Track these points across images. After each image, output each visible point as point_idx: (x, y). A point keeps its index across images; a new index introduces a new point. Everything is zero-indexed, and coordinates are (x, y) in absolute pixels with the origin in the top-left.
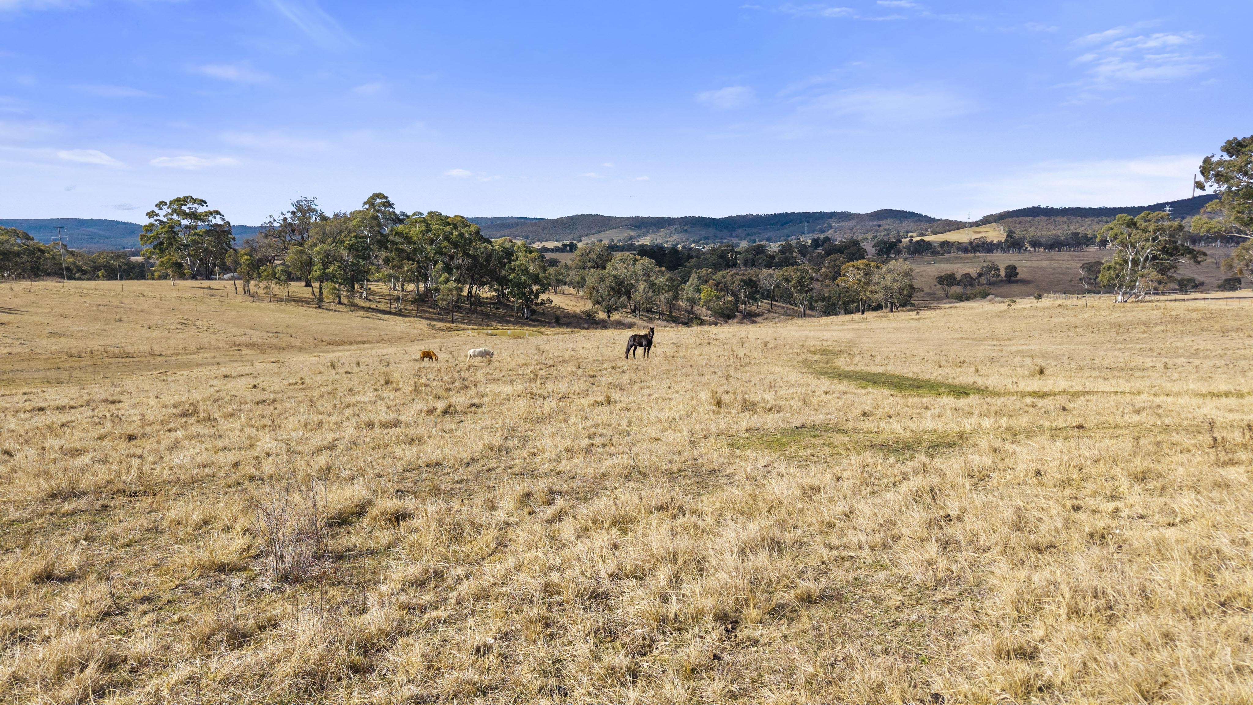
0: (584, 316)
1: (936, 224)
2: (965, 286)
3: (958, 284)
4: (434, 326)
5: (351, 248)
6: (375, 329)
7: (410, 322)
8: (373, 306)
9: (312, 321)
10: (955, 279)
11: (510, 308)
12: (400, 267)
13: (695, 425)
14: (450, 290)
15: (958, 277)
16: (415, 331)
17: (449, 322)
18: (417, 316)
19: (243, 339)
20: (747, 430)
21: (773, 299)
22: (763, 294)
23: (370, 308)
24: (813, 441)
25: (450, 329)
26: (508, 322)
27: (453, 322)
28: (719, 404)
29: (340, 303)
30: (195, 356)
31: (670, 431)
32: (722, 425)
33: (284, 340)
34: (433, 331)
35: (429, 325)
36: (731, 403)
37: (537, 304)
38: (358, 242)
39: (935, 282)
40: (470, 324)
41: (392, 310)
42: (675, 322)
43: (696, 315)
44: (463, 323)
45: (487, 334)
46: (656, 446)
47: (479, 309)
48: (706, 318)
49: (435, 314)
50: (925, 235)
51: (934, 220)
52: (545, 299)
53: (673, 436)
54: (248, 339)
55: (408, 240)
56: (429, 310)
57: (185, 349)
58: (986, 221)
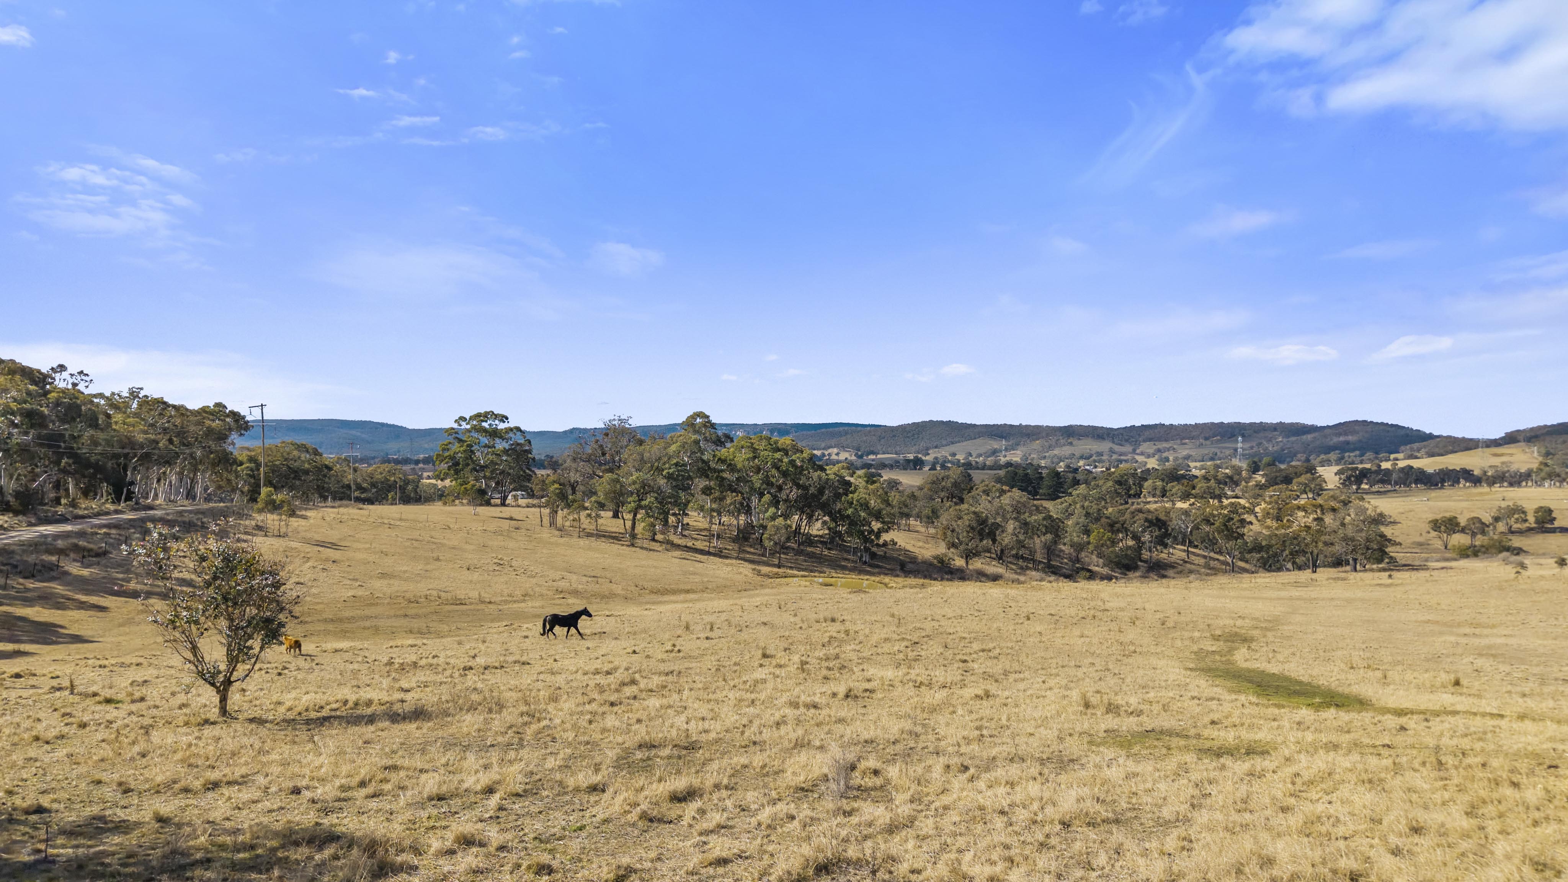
0: (935, 562)
1: (1432, 443)
2: (1474, 535)
3: (1463, 531)
4: (759, 571)
5: (669, 477)
6: (694, 574)
7: (732, 565)
8: (690, 544)
9: (629, 563)
10: (1458, 524)
11: (847, 550)
12: (722, 499)
13: (1063, 723)
14: (778, 529)
15: (1463, 521)
16: (739, 577)
17: (774, 566)
18: (737, 558)
19: (563, 584)
20: (1105, 731)
21: (1191, 544)
22: (1175, 538)
23: (686, 546)
24: (1156, 743)
25: (777, 576)
26: (844, 568)
27: (779, 567)
28: (1087, 705)
29: (654, 540)
30: (523, 605)
31: (1042, 728)
32: (1086, 726)
33: (605, 587)
34: (759, 578)
35: (754, 569)
36: (1098, 705)
37: (878, 545)
38: (678, 471)
39: (1427, 527)
40: (799, 569)
41: (711, 550)
42: (1054, 573)
43: (1083, 564)
44: (791, 568)
45: (821, 584)
46: (1031, 739)
47: (809, 549)
48: (1097, 569)
49: (759, 555)
50: (1416, 458)
51: (1431, 437)
52: (888, 539)
53: (1045, 732)
54: (568, 584)
55: (732, 468)
56: (752, 550)
57: (510, 595)
58: (1511, 439)
